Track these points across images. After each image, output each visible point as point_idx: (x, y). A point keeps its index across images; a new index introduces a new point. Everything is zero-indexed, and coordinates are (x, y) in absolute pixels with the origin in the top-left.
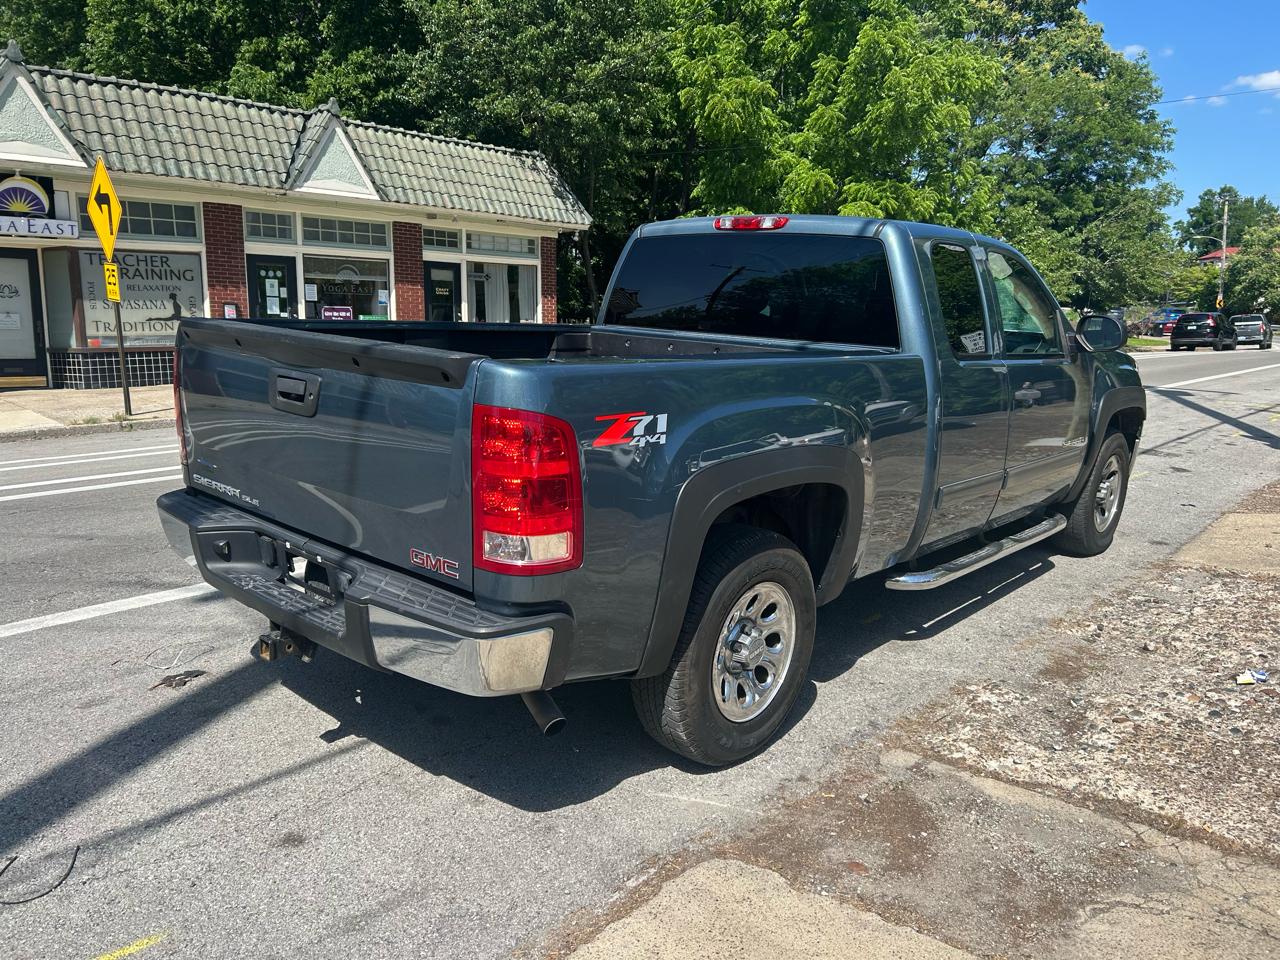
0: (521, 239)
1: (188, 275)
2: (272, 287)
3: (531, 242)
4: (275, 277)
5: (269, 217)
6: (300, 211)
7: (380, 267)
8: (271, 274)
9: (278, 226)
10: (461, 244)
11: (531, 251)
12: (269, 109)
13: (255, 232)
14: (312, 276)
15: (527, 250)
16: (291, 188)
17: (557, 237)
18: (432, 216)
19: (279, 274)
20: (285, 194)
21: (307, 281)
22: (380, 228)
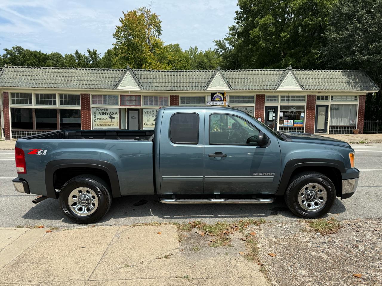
0: (352, 96)
1: (251, 112)
2: (271, 114)
3: (356, 97)
4: (272, 111)
5: (272, 97)
6: (280, 94)
7: (302, 107)
8: (271, 110)
9: (274, 98)
10: (329, 99)
11: (356, 100)
12: (275, 70)
13: (268, 100)
14: (282, 110)
15: (354, 99)
16: (277, 89)
17: (366, 95)
18: (319, 92)
19: (273, 110)
20: (275, 91)
21: (281, 112)
22: (304, 97)
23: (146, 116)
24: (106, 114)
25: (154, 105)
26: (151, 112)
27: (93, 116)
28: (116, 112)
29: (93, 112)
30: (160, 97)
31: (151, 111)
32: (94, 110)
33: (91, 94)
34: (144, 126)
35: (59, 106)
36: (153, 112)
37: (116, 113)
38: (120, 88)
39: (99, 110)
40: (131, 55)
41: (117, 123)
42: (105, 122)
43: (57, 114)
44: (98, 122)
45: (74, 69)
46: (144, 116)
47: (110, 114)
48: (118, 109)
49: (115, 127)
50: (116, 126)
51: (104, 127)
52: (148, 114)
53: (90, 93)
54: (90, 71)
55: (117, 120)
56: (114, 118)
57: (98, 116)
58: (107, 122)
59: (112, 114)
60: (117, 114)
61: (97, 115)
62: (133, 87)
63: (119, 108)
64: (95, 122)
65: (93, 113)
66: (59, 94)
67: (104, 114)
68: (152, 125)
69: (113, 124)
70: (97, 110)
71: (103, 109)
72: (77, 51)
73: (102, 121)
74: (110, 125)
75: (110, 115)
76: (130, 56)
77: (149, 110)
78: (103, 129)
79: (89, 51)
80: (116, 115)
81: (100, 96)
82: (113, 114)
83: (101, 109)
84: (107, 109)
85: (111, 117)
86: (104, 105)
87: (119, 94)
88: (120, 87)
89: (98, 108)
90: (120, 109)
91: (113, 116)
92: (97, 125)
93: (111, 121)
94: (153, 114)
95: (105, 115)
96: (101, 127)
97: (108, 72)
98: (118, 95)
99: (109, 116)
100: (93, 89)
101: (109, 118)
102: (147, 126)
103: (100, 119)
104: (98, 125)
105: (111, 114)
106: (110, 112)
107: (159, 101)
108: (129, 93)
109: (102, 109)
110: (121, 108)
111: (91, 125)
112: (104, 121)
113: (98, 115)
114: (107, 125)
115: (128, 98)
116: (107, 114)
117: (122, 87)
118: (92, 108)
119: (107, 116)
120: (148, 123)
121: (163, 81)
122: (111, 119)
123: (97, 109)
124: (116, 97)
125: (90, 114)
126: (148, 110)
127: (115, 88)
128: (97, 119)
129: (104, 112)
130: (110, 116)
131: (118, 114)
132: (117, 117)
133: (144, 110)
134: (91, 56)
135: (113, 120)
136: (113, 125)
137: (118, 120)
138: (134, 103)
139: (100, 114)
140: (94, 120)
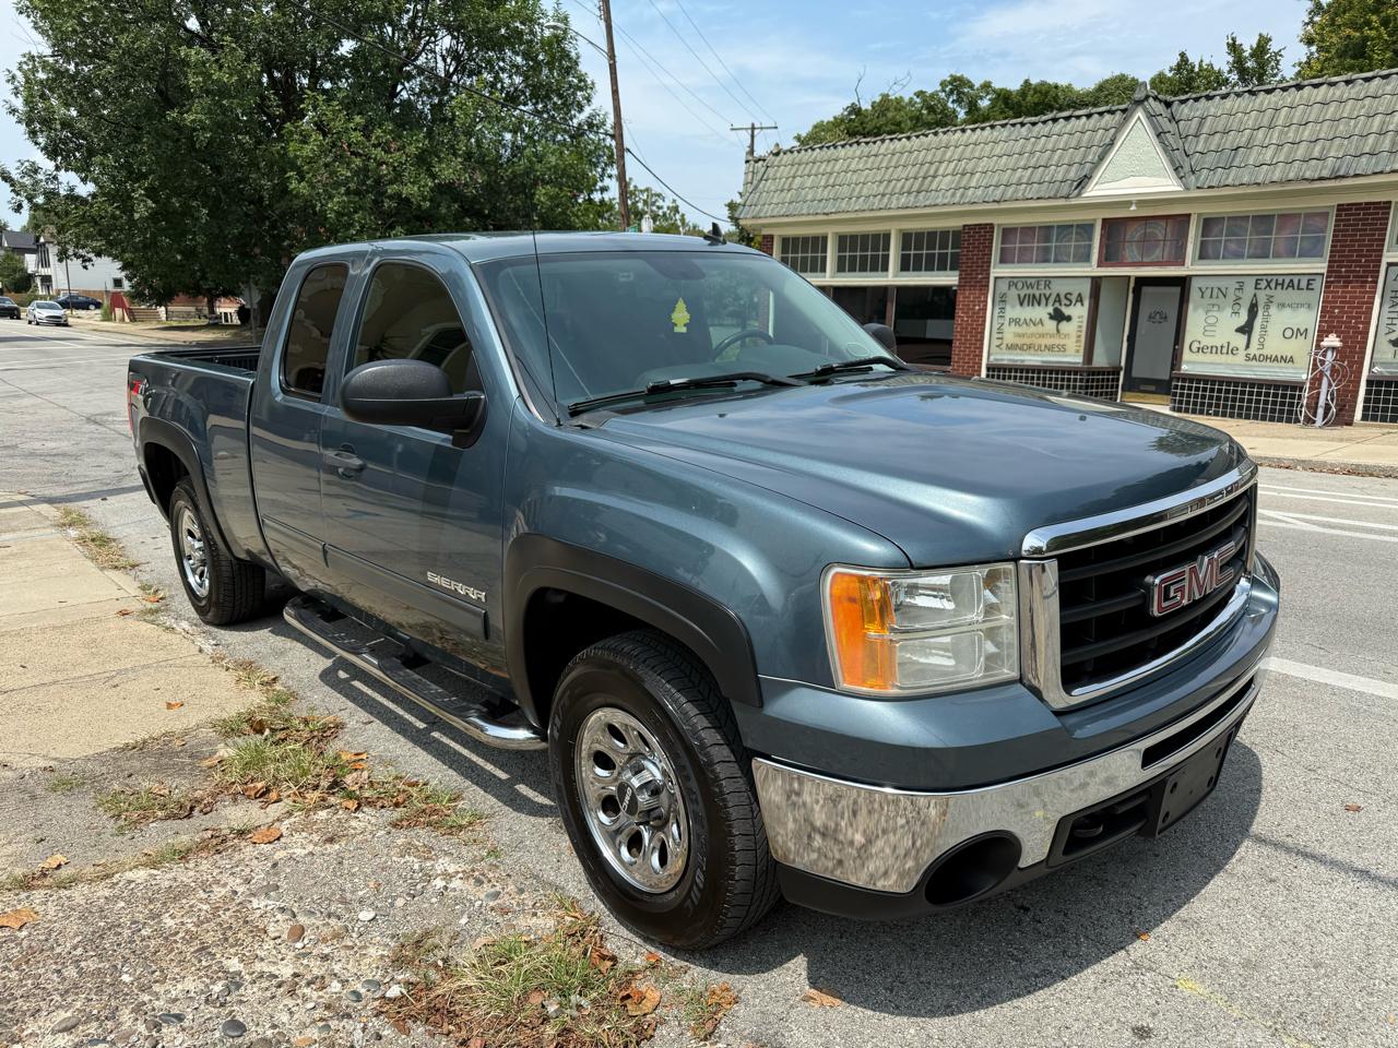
23: (1201, 312)
24: (1043, 301)
25: (1249, 257)
26: (1231, 291)
27: (997, 311)
28: (1080, 295)
29: (998, 292)
30: (1286, 217)
31: (1232, 284)
32: (1003, 287)
33: (999, 225)
34: (1187, 355)
35: (895, 276)
36: (1241, 289)
37: (1080, 299)
38: (1095, 191)
39: (1020, 285)
40: (1377, 29)
41: (1077, 342)
42: (1032, 335)
43: (889, 305)
44: (1010, 332)
45: (956, 131)
46: (1195, 309)
48: (1090, 280)
49: (1066, 356)
50: (1073, 352)
51: (1031, 355)
52: (1214, 301)
53: (996, 221)
54: (1005, 132)
55: (1080, 327)
56: (1069, 319)
57: (1014, 311)
58: (1042, 336)
59: (1064, 301)
60: (1081, 301)
61: (1008, 308)
62: (1152, 181)
63: (1093, 278)
64: (1000, 336)
65: (998, 299)
66: (900, 230)
67: (1034, 300)
68: (1225, 350)
69: (1062, 342)
70: (1013, 288)
71: (1033, 281)
72: (1182, 55)
73: (1023, 329)
74: (1050, 348)
75: (1057, 305)
76: (1373, 33)
77: (1222, 283)
78: (1023, 361)
79: (1234, 47)
80: (1079, 304)
81: (1028, 230)
82: (1068, 303)
83: (1026, 282)
84: (1048, 280)
85: (1059, 317)
86: (1038, 265)
87: (1098, 217)
88: (1097, 187)
89: (1015, 280)
90: (1096, 283)
91: (1066, 311)
92: (1004, 346)
93: (1055, 332)
94: (1237, 302)
95: (1039, 304)
96: (1017, 354)
97: (1069, 127)
98: (1095, 220)
99: (1050, 309)
100: (998, 202)
101: (1051, 317)
102: (1200, 357)
103: (1016, 322)
104: (1011, 347)
105: (1060, 301)
106: (1058, 295)
107: (1277, 238)
108: (1133, 208)
109: (1029, 281)
110: (1100, 277)
111: (982, 344)
112: (1032, 329)
113: (1013, 306)
114: (1040, 346)
115: (1134, 233)
116: (1047, 300)
117: (1106, 185)
118: (996, 278)
119: (1042, 312)
120: (1207, 342)
121: (1307, 133)
122: (1055, 323)
123: (1013, 282)
124: (1086, 229)
125: (986, 302)
126: (1214, 283)
127: (1076, 191)
128: (1007, 323)
129: (1034, 296)
130: (1056, 310)
131: (1086, 303)
132: (1079, 313)
133: (1195, 285)
134: (1239, 65)
135: (1064, 325)
136: (1062, 349)
137: (1084, 329)
138: (1157, 254)
139: (1021, 304)
140: (996, 326)
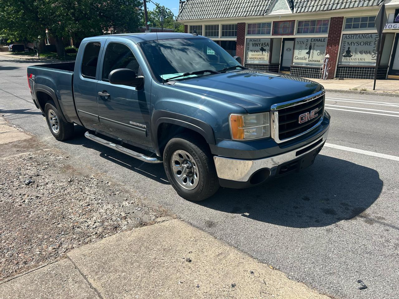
25: (310, 32)
26: (305, 42)
27: (247, 48)
28: (268, 43)
29: (247, 43)
30: (319, 21)
31: (305, 40)
32: (248, 41)
33: (247, 23)
34: (294, 60)
35: (221, 38)
36: (307, 42)
38: (270, 13)
39: (253, 41)
41: (267, 57)
42: (256, 55)
44: (250, 54)
47: (262, 45)
48: (270, 39)
49: (264, 61)
50: (266, 60)
52: (301, 45)
55: (268, 52)
56: (265, 50)
58: (258, 55)
59: (264, 45)
60: (268, 45)
62: (286, 10)
64: (248, 55)
65: (247, 45)
66: (222, 24)
67: (256, 45)
68: (303, 59)
71: (256, 39)
73: (254, 53)
74: (260, 59)
77: (303, 40)
78: (254, 62)
81: (254, 25)
83: (254, 39)
84: (260, 39)
85: (263, 50)
86: (257, 35)
88: (274, 12)
89: (251, 39)
90: (272, 40)
91: (265, 48)
92: (249, 58)
94: (306, 45)
98: (271, 22)
99: (260, 48)
100: (246, 17)
101: (261, 50)
102: (297, 61)
103: (252, 51)
104: (251, 58)
106: (262, 43)
107: (316, 27)
110: (273, 38)
111: (243, 58)
112: (256, 53)
113: (251, 47)
114: (258, 58)
115: (281, 26)
116: (259, 45)
117: (276, 12)
118: (247, 39)
120: (299, 56)
123: (251, 40)
124: (269, 24)
125: (244, 45)
126: (301, 40)
127: (265, 13)
128: (250, 51)
130: (262, 48)
133: (296, 40)
136: (263, 59)
138: (287, 32)
139: (253, 46)
140: (247, 52)
